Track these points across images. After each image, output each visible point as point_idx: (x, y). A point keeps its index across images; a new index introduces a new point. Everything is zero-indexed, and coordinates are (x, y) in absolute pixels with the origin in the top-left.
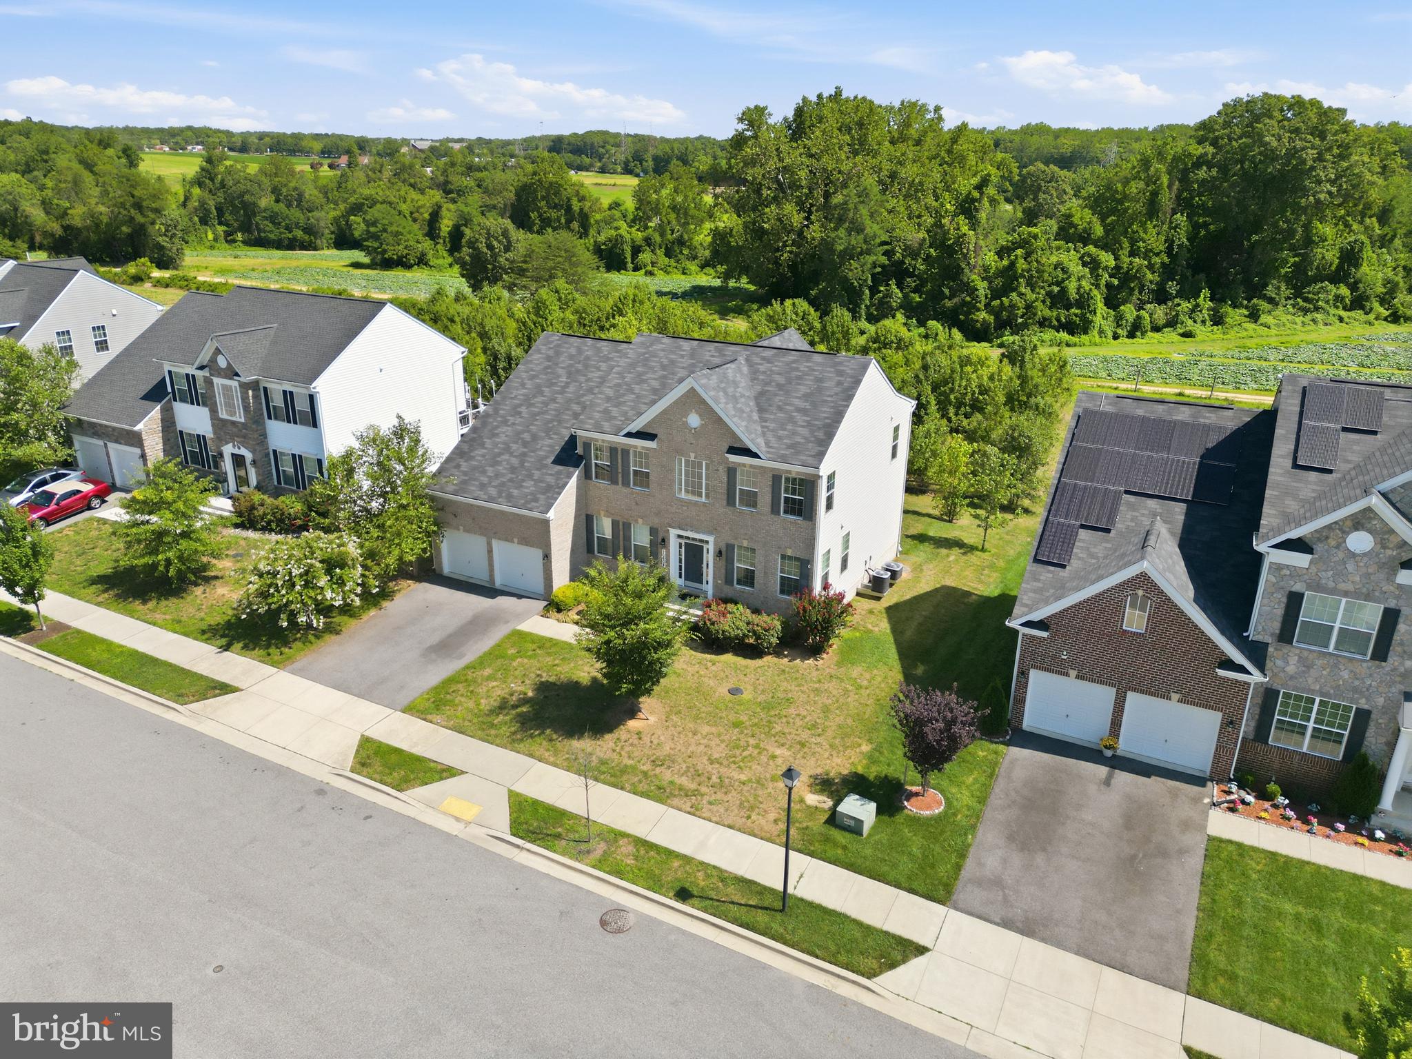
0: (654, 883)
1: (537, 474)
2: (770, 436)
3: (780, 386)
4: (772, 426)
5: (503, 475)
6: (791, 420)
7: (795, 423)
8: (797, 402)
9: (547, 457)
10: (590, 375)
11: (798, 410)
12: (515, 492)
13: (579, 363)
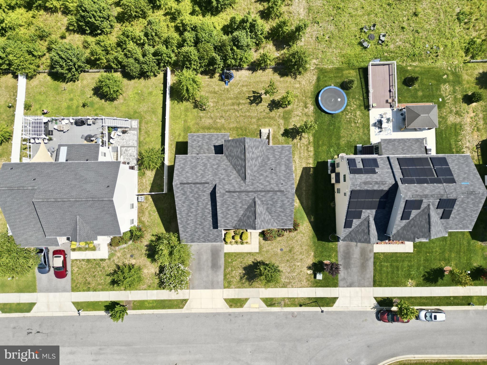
0: (295, 306)
1: (211, 232)
2: (276, 221)
3: (271, 205)
4: (275, 218)
5: (202, 235)
6: (280, 215)
7: (281, 216)
8: (279, 209)
9: (210, 228)
10: (203, 198)
11: (280, 212)
12: (209, 239)
13: (195, 194)
